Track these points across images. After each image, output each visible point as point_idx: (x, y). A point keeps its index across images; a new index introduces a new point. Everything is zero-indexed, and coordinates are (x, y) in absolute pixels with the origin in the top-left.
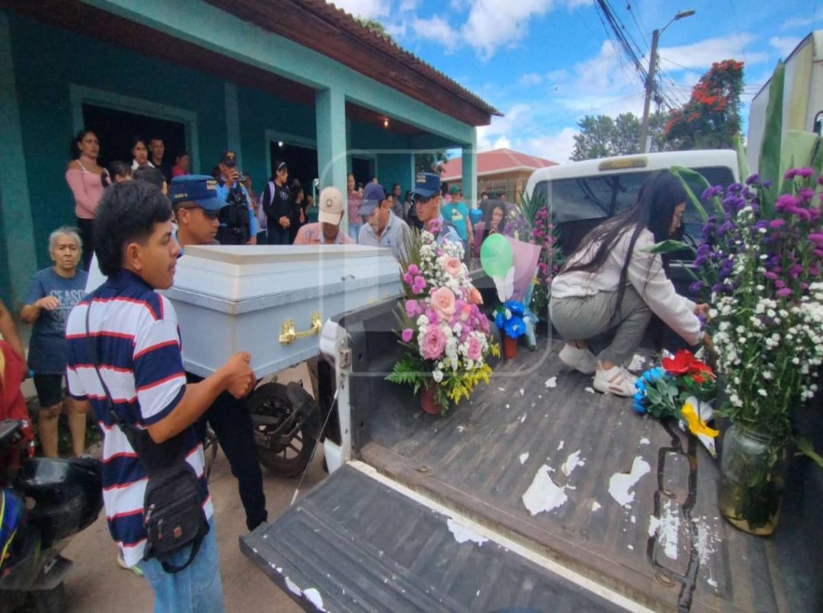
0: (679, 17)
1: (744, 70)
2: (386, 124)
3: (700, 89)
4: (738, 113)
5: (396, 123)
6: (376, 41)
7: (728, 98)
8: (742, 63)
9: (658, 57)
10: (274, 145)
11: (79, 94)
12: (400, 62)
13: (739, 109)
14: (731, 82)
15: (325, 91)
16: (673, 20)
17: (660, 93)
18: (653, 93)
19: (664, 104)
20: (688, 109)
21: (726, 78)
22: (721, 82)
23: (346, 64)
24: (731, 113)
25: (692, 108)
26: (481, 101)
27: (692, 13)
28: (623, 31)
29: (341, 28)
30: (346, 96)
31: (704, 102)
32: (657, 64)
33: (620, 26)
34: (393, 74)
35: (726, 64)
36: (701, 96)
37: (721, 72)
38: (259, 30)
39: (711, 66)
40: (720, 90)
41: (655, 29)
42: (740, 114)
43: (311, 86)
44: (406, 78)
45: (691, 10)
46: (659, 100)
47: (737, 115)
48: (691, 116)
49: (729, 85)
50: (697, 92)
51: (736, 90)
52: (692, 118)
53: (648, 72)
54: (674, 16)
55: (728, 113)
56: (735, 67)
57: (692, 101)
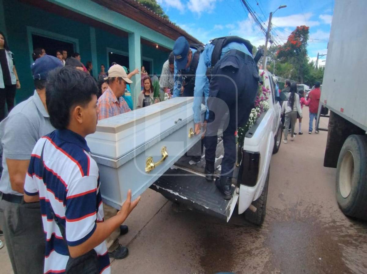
0: (280, 8)
1: (309, 31)
2: (157, 47)
3: (291, 37)
4: (306, 48)
5: (161, 47)
6: (153, 15)
7: (302, 42)
8: (308, 27)
9: (272, 24)
10: (110, 53)
11: (31, 30)
12: (163, 23)
13: (306, 47)
14: (304, 35)
15: (132, 34)
16: (278, 9)
17: (272, 39)
18: (269, 39)
19: (274, 43)
20: (286, 45)
21: (302, 34)
22: (300, 35)
23: (141, 23)
25: (287, 45)
26: (196, 40)
27: (285, 6)
28: (255, 14)
29: (139, 9)
30: (141, 36)
31: (292, 43)
32: (271, 27)
33: (253, 12)
34: (160, 28)
35: (302, 27)
36: (291, 40)
37: (300, 31)
38: (107, 10)
39: (296, 28)
40: (299, 39)
41: (271, 12)
42: (307, 49)
43: (127, 31)
44: (165, 29)
46: (271, 42)
47: (306, 49)
48: (287, 49)
49: (303, 36)
50: (290, 38)
51: (306, 39)
52: (287, 50)
53: (267, 30)
54: (278, 7)
55: (302, 48)
56: (305, 29)
57: (288, 42)
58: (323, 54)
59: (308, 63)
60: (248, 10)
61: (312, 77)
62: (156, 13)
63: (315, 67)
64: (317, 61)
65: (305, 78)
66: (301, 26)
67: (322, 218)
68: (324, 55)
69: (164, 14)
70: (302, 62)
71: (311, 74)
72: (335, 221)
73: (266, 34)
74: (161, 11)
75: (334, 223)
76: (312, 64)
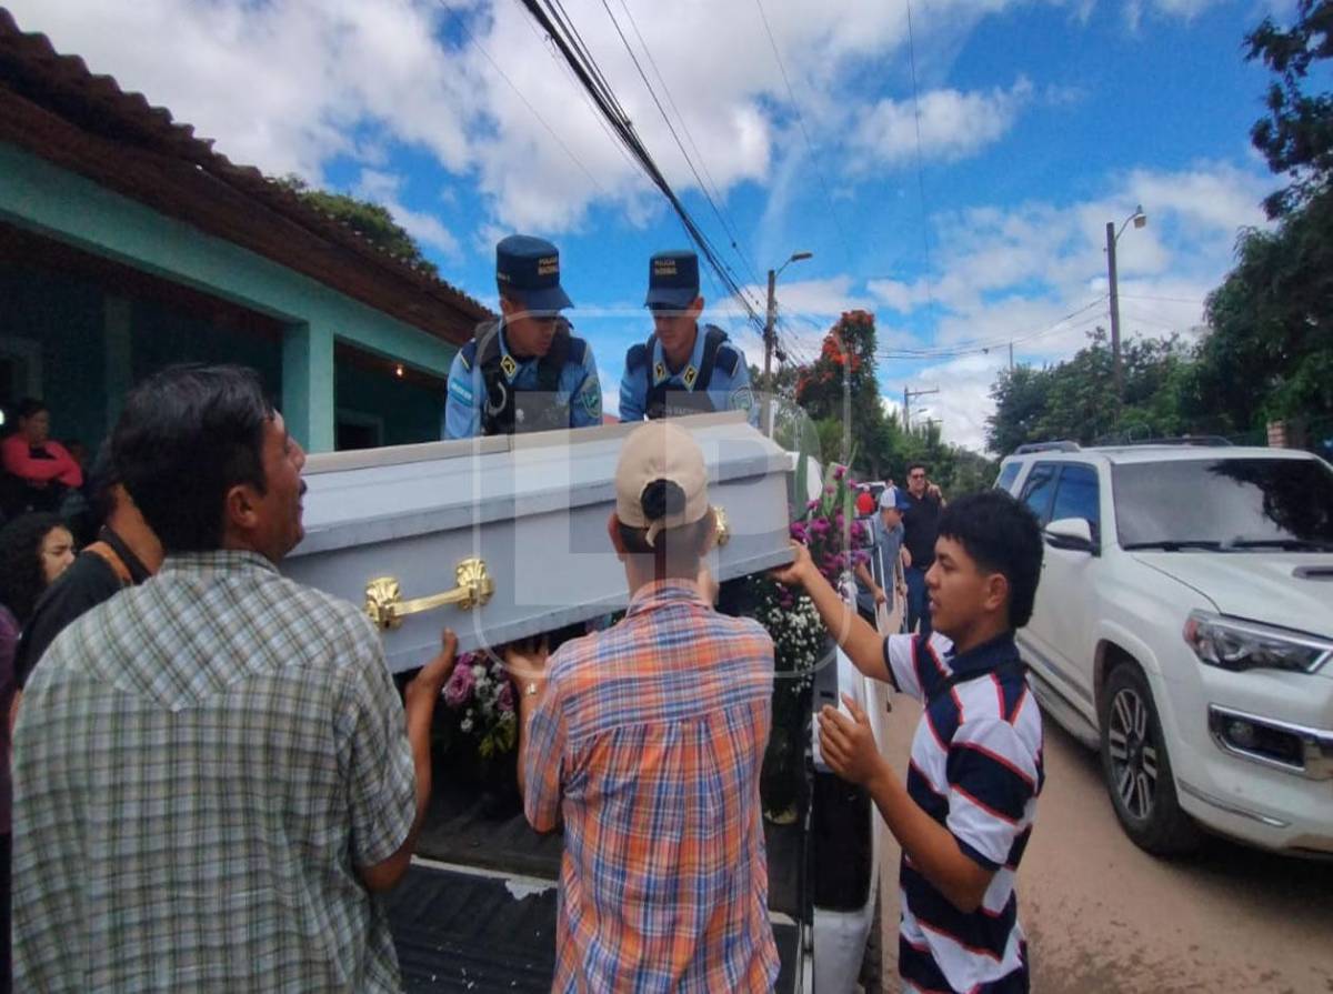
0: (795, 258)
1: (876, 325)
2: (400, 372)
3: (830, 342)
5: (414, 373)
6: (388, 261)
7: (861, 356)
8: (872, 315)
13: (874, 369)
14: (864, 338)
15: (300, 327)
16: (790, 261)
17: (782, 348)
18: (774, 349)
19: (787, 360)
20: (819, 366)
21: (858, 333)
22: (851, 336)
24: (866, 375)
25: (823, 365)
27: (809, 256)
28: (730, 274)
29: (333, 240)
30: (336, 335)
31: (835, 359)
32: (776, 312)
33: (725, 268)
34: (414, 307)
35: (856, 315)
36: (831, 351)
37: (851, 324)
39: (841, 316)
40: (852, 347)
41: (770, 269)
42: (875, 376)
43: (278, 317)
45: (808, 252)
46: (781, 356)
47: (873, 378)
48: (824, 376)
49: (861, 340)
50: (829, 346)
51: (869, 348)
52: (823, 380)
53: (765, 322)
54: (790, 257)
55: (863, 374)
56: (865, 320)
57: (823, 356)
58: (919, 391)
59: (885, 416)
60: (709, 258)
61: (900, 456)
62: (401, 255)
63: (904, 427)
64: (905, 412)
65: (884, 464)
66: (854, 312)
67: (1051, 953)
68: (920, 393)
69: (420, 259)
70: (869, 415)
71: (897, 448)
72: (1088, 955)
73: (762, 333)
74: (410, 247)
75: (1088, 964)
76: (893, 420)
